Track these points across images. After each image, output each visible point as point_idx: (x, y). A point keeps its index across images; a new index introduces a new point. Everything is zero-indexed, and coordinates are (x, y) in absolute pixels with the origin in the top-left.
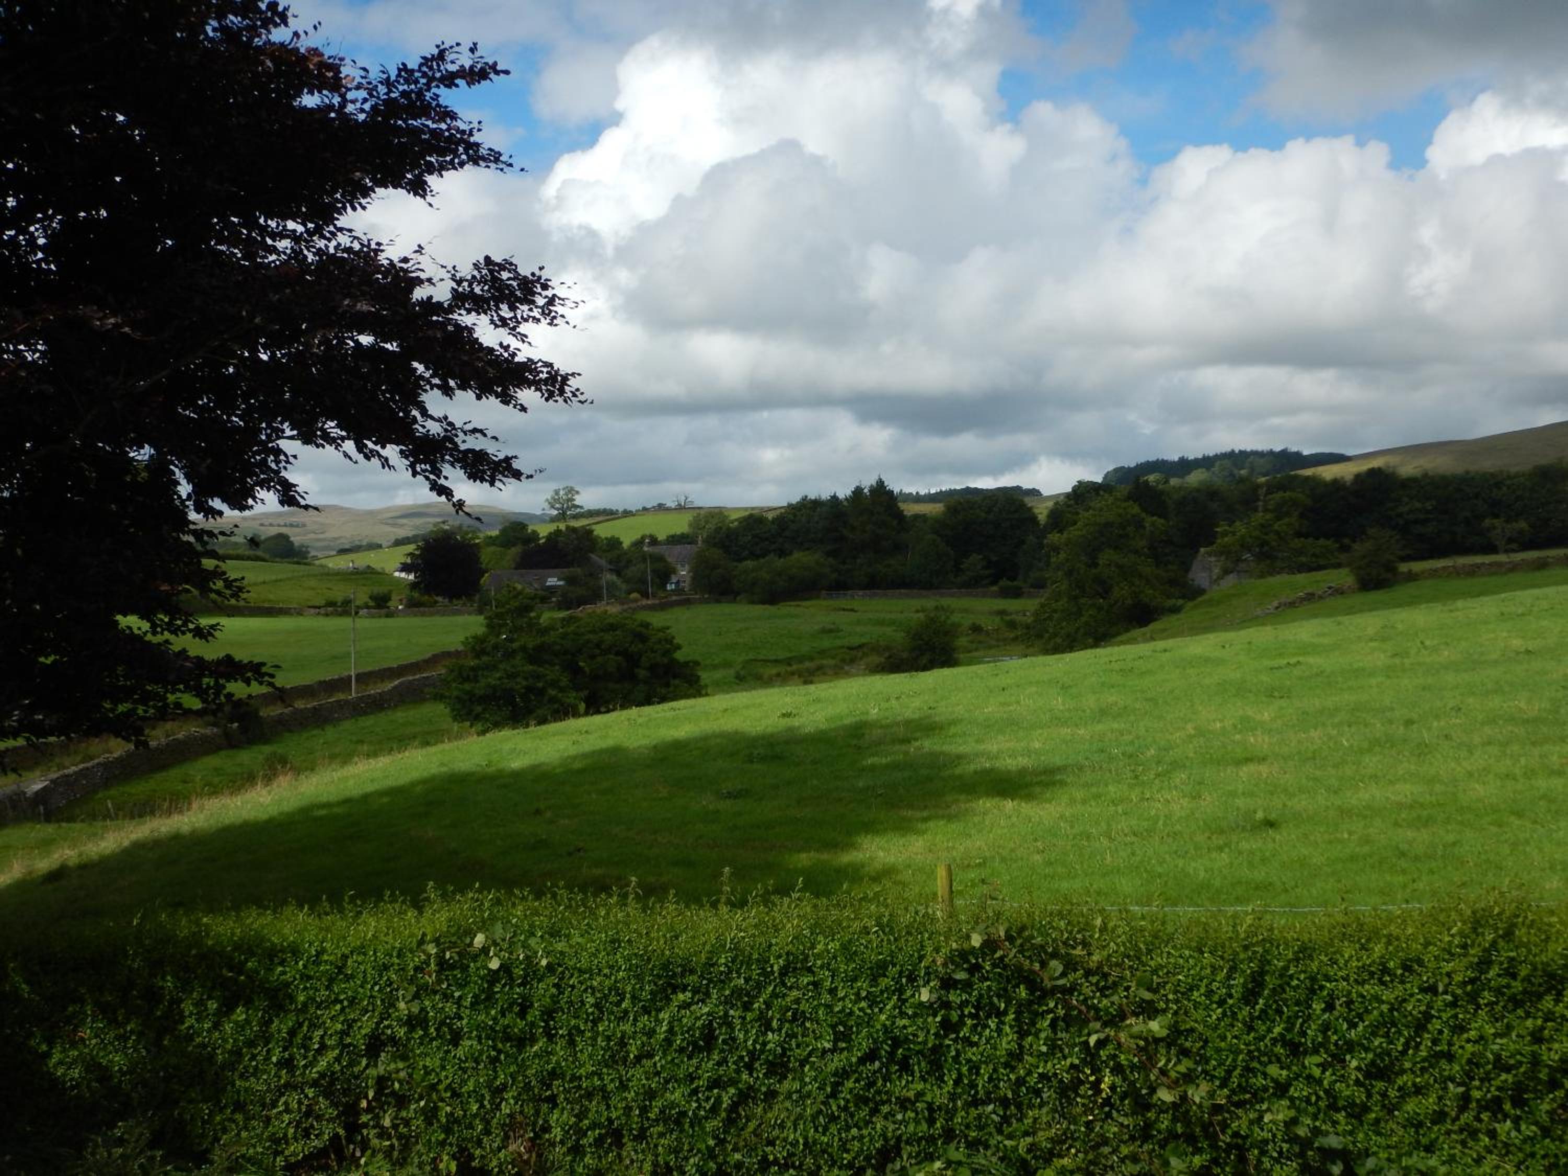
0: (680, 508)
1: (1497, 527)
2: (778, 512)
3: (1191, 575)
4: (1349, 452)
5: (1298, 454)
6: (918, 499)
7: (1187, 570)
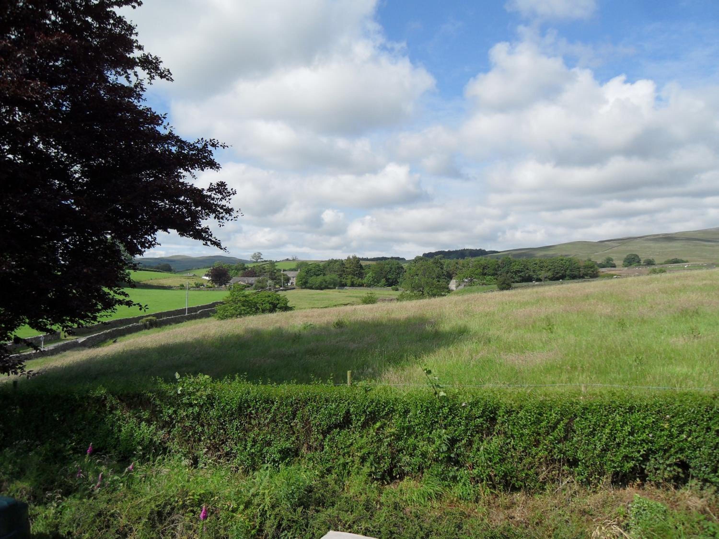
0: (294, 260)
1: (543, 274)
2: (324, 263)
3: (450, 286)
4: (499, 251)
5: (484, 251)
6: (367, 259)
7: (448, 284)
